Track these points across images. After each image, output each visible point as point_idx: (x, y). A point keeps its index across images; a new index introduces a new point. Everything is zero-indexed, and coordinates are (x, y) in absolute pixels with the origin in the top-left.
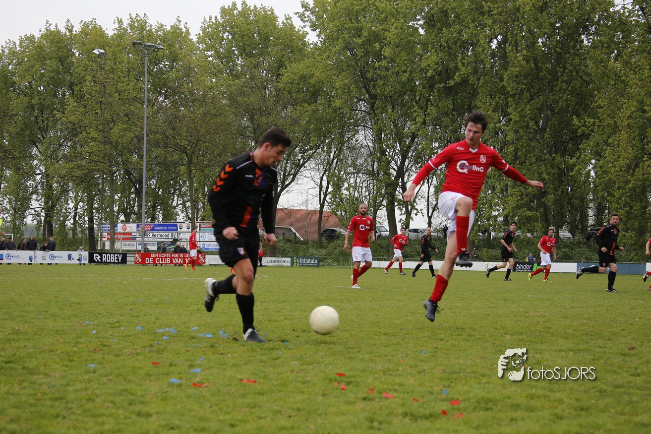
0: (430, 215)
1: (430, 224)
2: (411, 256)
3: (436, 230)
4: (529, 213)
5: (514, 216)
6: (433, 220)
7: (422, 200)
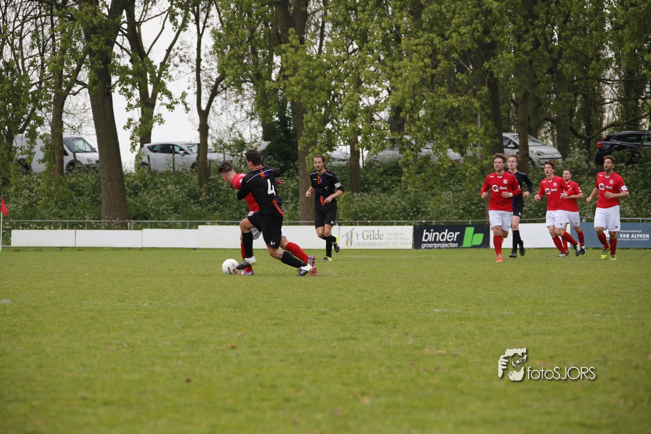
0: (204, 107)
1: (204, 129)
2: (159, 215)
3: (221, 146)
4: (453, 101)
5: (415, 107)
6: (212, 121)
7: (183, 67)
